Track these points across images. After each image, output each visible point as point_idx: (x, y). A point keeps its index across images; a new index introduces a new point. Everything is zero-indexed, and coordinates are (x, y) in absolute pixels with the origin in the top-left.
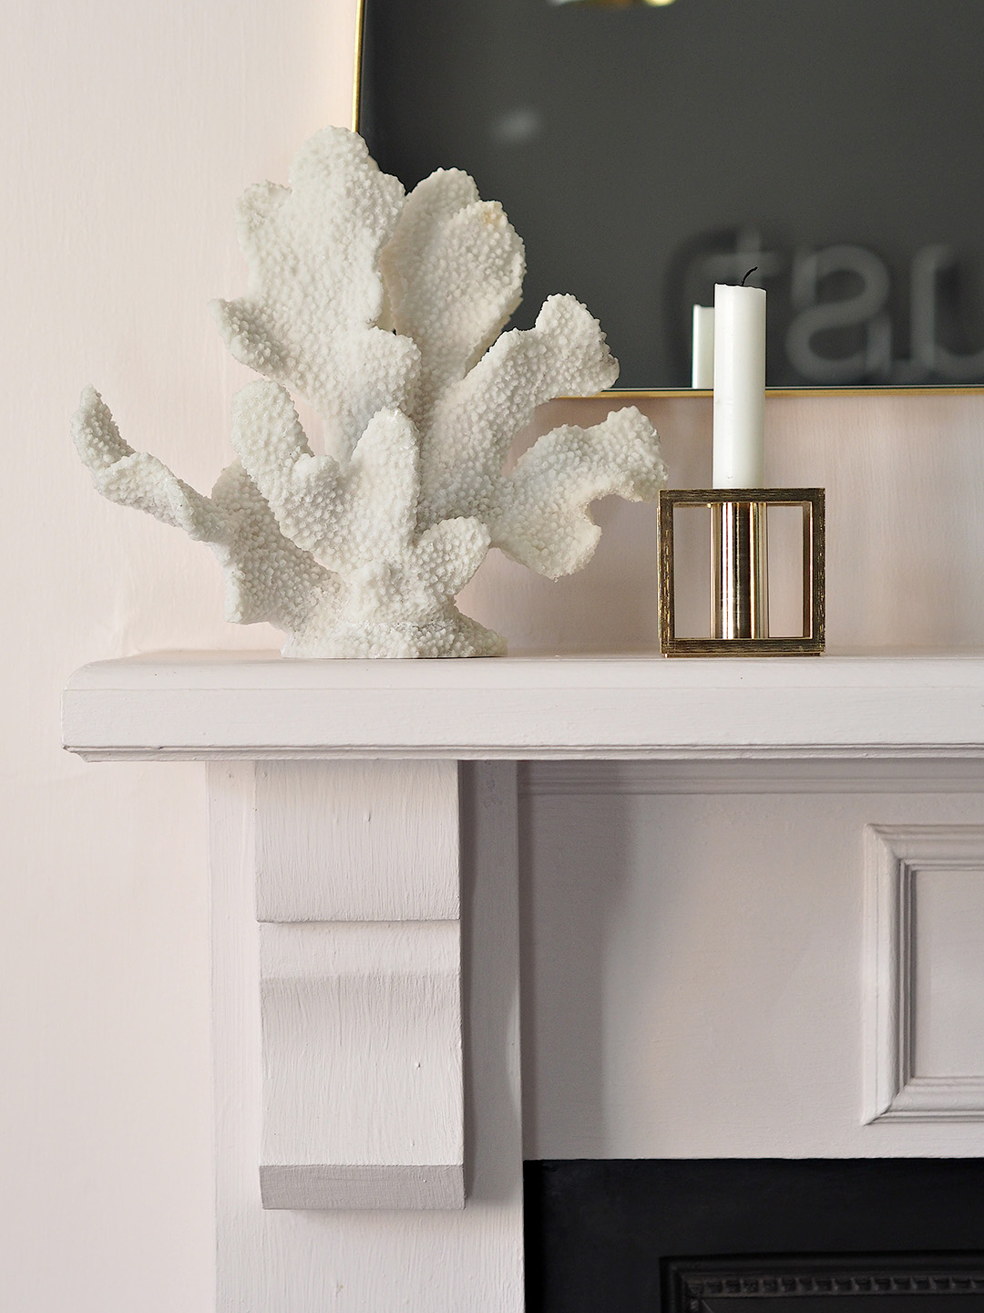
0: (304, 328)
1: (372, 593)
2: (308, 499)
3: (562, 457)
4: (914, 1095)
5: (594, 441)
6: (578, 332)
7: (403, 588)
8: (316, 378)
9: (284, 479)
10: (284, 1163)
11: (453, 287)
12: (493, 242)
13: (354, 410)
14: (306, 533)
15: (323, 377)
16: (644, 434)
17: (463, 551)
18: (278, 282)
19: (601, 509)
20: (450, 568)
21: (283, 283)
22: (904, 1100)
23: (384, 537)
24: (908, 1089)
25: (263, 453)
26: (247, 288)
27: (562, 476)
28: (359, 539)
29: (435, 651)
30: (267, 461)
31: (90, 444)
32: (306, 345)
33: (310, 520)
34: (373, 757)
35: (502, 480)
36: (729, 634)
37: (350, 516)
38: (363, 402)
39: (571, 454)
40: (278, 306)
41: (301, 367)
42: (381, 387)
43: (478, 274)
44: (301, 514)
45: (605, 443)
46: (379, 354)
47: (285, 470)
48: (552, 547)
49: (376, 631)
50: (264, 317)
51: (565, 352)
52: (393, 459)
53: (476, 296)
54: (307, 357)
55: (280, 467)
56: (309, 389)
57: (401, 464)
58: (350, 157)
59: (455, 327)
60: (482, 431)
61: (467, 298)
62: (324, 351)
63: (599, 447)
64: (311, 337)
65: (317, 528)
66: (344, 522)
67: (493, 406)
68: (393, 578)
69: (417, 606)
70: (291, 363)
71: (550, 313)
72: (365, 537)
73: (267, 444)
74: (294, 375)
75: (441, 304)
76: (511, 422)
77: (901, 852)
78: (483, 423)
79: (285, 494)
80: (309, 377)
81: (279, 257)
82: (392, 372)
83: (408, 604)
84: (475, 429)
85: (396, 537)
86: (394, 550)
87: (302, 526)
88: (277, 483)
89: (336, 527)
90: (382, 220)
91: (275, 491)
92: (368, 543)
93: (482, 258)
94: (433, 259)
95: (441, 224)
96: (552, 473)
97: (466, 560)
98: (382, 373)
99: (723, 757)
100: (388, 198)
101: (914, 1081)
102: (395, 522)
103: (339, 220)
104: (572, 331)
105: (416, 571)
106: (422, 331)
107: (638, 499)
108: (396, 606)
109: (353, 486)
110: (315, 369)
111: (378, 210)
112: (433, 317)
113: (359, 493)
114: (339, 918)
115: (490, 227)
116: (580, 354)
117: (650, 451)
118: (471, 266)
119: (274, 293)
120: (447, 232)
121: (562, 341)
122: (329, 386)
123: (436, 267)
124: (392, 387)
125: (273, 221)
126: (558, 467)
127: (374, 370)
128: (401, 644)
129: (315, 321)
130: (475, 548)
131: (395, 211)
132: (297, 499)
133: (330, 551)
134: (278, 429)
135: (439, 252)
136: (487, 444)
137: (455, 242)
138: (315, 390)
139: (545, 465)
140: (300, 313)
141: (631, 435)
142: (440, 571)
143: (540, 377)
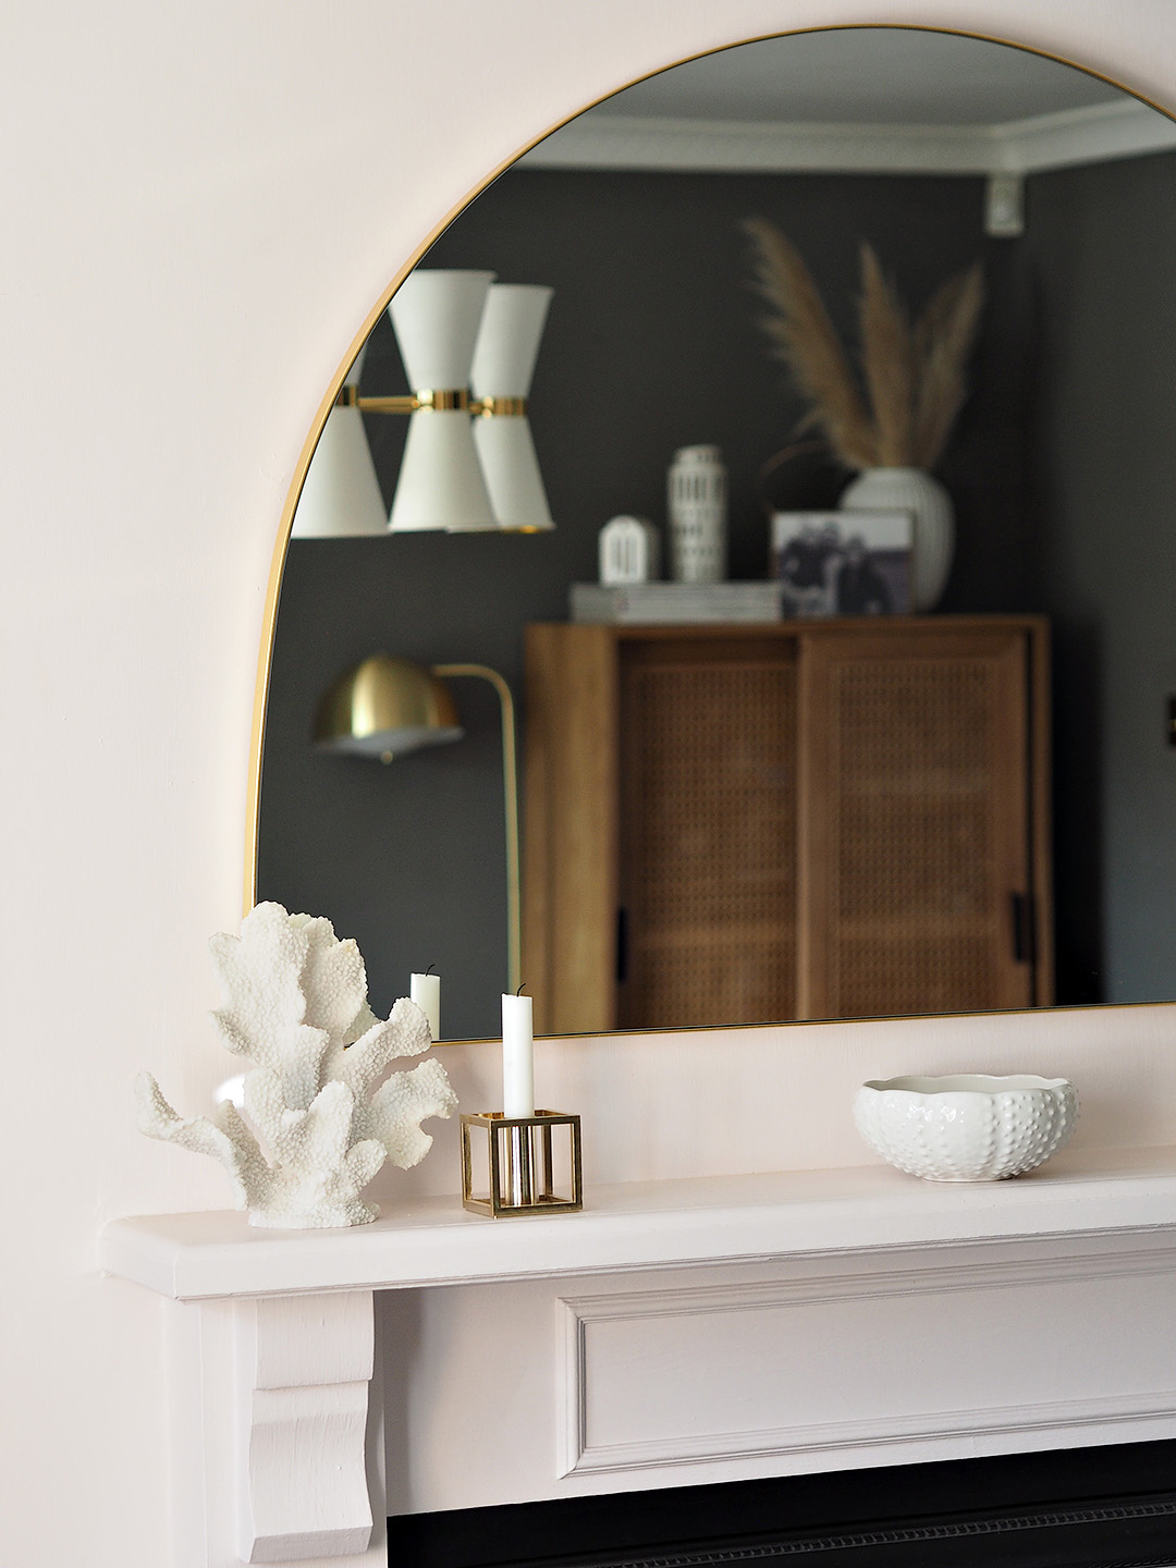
0: (259, 1026)
1: (323, 1189)
2: (290, 1136)
3: (401, 1093)
4: (589, 1459)
5: (414, 1081)
6: (414, 1021)
7: (339, 1185)
8: (266, 1055)
9: (277, 1125)
10: (269, 1535)
11: (331, 992)
12: (351, 963)
13: (289, 1074)
14: (286, 1155)
15: (270, 1054)
16: (441, 1075)
17: (372, 1160)
18: (241, 998)
19: (429, 1125)
20: (365, 1171)
21: (244, 998)
22: (582, 1463)
23: (330, 1155)
24: (585, 1455)
25: (265, 1110)
26: (223, 1001)
27: (403, 1105)
28: (315, 1156)
29: (358, 1220)
30: (267, 1115)
31: (157, 1109)
32: (260, 1035)
33: (289, 1147)
34: (348, 1290)
35: (370, 1109)
36: (518, 1202)
37: (309, 1143)
38: (295, 1069)
39: (406, 1091)
40: (242, 1012)
41: (258, 1049)
42: (306, 1059)
43: (344, 983)
44: (284, 1144)
45: (421, 1082)
46: (307, 1041)
47: (277, 1120)
48: (405, 1150)
49: (323, 1210)
50: (235, 1020)
51: (406, 1033)
52: (338, 1110)
53: (345, 997)
54: (261, 1043)
55: (274, 1118)
56: (262, 1062)
57: (343, 1113)
58: (280, 920)
59: (334, 1016)
60: (357, 1080)
61: (339, 998)
62: (271, 1039)
63: (417, 1085)
64: (263, 1031)
65: (291, 1152)
66: (306, 1147)
67: (364, 1066)
68: (336, 1180)
69: (346, 1194)
70: (252, 1047)
71: (399, 1010)
72: (318, 1155)
73: (267, 1104)
74: (255, 1054)
75: (326, 1003)
76: (373, 1074)
77: (580, 1314)
78: (358, 1076)
79: (277, 1134)
80: (262, 1054)
81: (240, 981)
82: (314, 1050)
83: (342, 1194)
84: (353, 1080)
85: (338, 1155)
86: (336, 1161)
87: (284, 1151)
88: (273, 1128)
89: (301, 1151)
90: (300, 958)
91: (272, 1133)
92: (320, 1159)
93: (345, 973)
94: (319, 975)
95: (321, 954)
96: (397, 1103)
97: (374, 1165)
98: (307, 1052)
99: (541, 1276)
100: (302, 944)
101: (586, 1450)
102: (338, 1147)
103: (277, 959)
104: (411, 1020)
105: (348, 1174)
106: (316, 1021)
107: (448, 1117)
108: (336, 1195)
109: (311, 1126)
110: (266, 1050)
111: (296, 951)
112: (322, 1011)
113: (315, 1129)
114: (304, 1383)
115: (349, 954)
116: (415, 1033)
117: (446, 1085)
118: (340, 978)
119: (239, 1004)
120: (326, 959)
121: (405, 1026)
122: (274, 1060)
123: (321, 980)
124: (313, 1059)
125: (232, 959)
126: (399, 1099)
127: (303, 1050)
128: (341, 1219)
129: (265, 1021)
130: (379, 1158)
131: (305, 951)
132: (284, 1136)
133: (297, 1165)
134: (273, 1095)
135: (322, 971)
136: (360, 1088)
137: (331, 964)
138: (266, 1062)
139: (392, 1099)
140: (255, 1017)
141: (435, 1076)
142: (360, 1173)
143: (391, 1047)
